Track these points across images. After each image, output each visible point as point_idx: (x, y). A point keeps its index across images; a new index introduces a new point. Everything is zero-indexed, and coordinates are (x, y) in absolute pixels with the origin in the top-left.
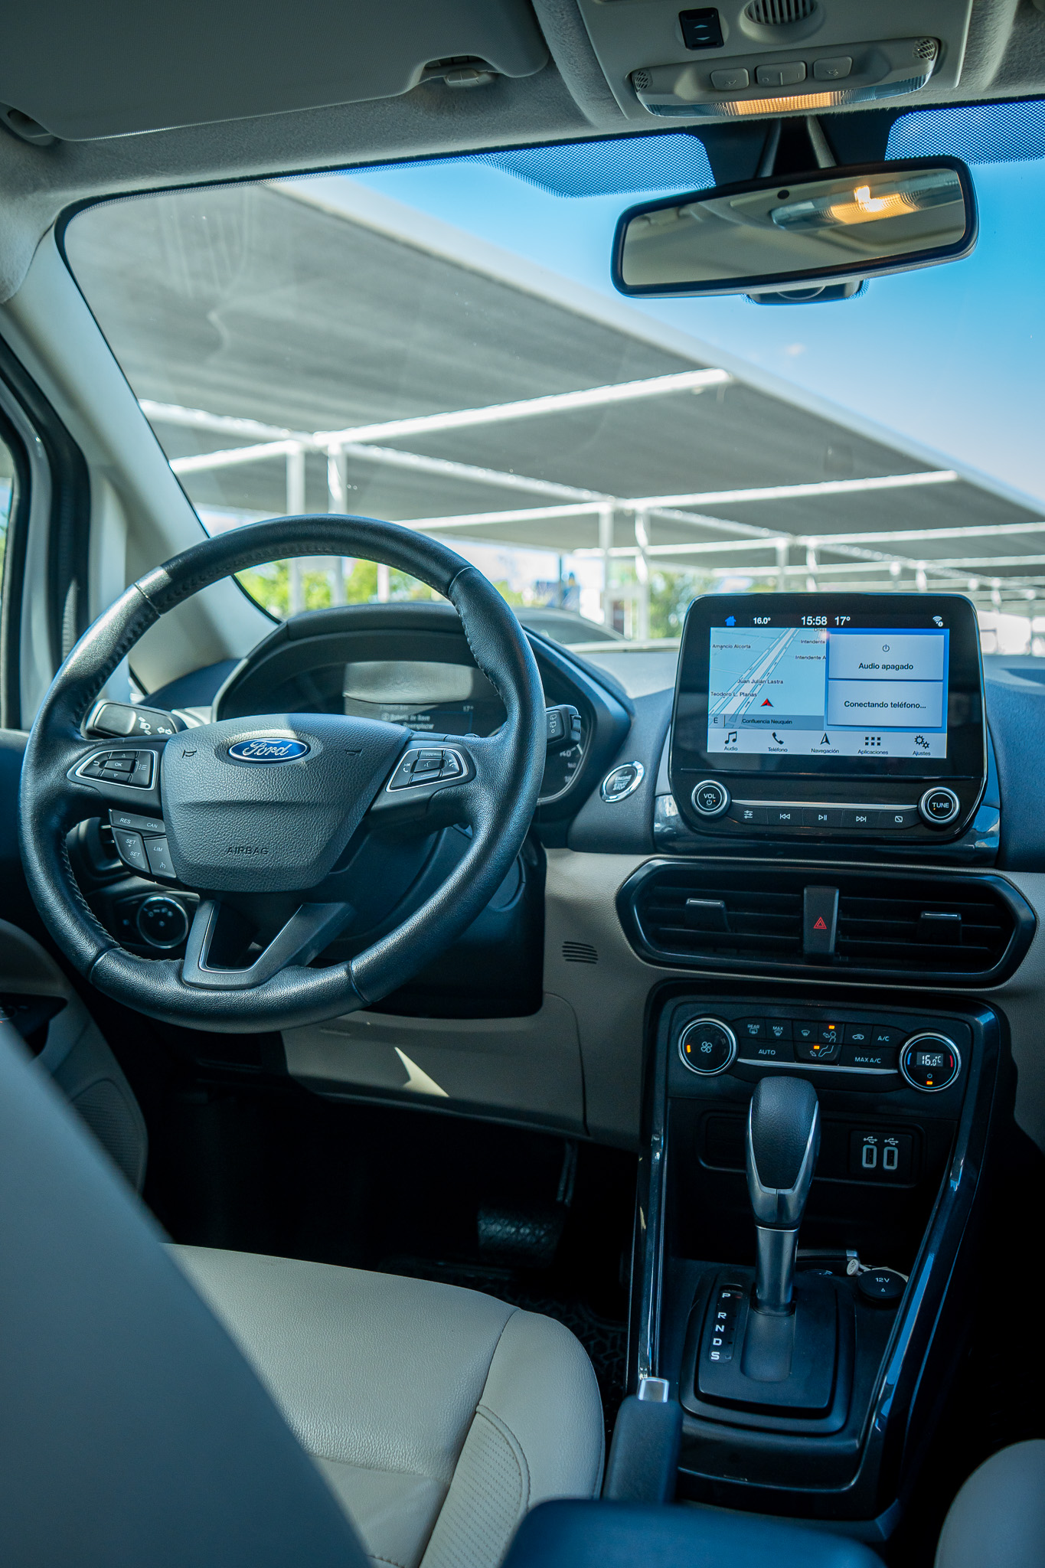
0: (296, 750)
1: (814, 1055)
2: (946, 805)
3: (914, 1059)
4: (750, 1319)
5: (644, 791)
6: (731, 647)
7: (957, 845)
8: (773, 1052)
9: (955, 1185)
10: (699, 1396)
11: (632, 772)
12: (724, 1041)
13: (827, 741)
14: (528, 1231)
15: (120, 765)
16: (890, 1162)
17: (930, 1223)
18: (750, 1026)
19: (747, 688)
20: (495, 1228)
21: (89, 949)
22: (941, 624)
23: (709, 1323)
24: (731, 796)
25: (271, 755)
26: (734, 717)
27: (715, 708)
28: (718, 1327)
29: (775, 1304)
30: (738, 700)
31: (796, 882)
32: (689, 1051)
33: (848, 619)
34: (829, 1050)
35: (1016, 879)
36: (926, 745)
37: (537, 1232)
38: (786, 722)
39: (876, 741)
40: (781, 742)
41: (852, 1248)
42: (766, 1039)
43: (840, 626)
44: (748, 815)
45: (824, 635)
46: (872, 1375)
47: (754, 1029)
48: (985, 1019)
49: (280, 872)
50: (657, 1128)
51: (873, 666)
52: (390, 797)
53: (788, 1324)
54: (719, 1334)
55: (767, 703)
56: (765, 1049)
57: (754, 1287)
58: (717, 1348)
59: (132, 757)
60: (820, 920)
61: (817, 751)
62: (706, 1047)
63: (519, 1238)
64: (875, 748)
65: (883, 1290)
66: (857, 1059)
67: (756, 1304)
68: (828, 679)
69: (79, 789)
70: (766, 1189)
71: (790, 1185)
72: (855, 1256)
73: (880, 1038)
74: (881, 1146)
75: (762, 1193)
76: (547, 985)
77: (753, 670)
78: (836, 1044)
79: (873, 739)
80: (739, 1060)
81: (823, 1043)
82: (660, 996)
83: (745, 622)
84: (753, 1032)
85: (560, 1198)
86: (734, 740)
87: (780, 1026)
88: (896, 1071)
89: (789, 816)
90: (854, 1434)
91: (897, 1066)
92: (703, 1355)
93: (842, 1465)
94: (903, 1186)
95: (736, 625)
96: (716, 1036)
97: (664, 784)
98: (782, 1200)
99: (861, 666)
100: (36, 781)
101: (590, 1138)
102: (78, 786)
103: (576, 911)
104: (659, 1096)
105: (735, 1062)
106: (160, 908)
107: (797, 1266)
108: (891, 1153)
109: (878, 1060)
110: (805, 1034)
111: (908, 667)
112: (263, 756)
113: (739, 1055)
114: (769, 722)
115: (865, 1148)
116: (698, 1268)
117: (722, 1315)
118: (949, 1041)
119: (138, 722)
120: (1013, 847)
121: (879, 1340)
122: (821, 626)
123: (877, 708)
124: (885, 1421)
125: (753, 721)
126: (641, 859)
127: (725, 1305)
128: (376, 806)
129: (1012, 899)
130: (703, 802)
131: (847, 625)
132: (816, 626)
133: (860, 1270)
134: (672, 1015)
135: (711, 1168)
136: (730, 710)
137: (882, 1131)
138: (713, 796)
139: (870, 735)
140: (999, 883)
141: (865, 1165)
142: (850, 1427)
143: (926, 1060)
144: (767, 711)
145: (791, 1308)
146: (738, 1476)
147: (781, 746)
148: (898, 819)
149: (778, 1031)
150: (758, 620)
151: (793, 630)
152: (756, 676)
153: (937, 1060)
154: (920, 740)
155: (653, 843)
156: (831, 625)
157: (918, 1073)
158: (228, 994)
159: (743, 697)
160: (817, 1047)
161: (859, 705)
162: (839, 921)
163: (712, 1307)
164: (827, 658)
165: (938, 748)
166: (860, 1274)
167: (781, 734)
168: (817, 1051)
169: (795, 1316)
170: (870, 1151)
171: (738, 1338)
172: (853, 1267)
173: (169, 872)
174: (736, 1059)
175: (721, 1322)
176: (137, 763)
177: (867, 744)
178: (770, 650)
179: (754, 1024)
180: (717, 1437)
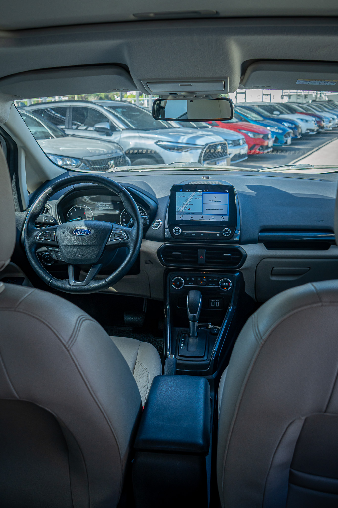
0: (88, 232)
1: (201, 284)
2: (228, 232)
3: (222, 284)
4: (189, 339)
5: (162, 227)
6: (181, 196)
7: (230, 240)
8: (192, 283)
9: (230, 310)
10: (179, 356)
11: (159, 222)
12: (181, 281)
13: (202, 217)
14: (136, 319)
15: (47, 235)
16: (217, 305)
17: (225, 317)
18: (187, 278)
19: (185, 206)
20: (128, 318)
21: (48, 279)
22: (227, 192)
23: (180, 341)
24: (182, 230)
25: (83, 234)
26: (182, 212)
27: (178, 210)
28: (182, 342)
29: (193, 335)
30: (183, 209)
31: (196, 248)
32: (174, 284)
33: (207, 190)
34: (204, 282)
35: (243, 246)
36: (224, 218)
37: (138, 319)
38: (194, 213)
39: (213, 217)
40: (192, 218)
41: (210, 322)
42: (190, 281)
43: (205, 192)
44: (186, 234)
45: (201, 194)
46: (212, 349)
47: (188, 278)
48: (237, 274)
49: (88, 260)
50: (168, 301)
51: (212, 201)
52: (110, 242)
53: (196, 340)
54: (182, 343)
55: (189, 209)
56: (190, 283)
57: (189, 333)
58: (182, 346)
59: (49, 233)
60: (202, 257)
61: (200, 220)
62: (178, 283)
63: (134, 321)
64: (213, 219)
65: (215, 332)
66: (210, 284)
67: (190, 337)
68: (203, 204)
69: (39, 242)
70: (191, 314)
71: (196, 313)
72: (210, 324)
73: (215, 280)
74: (215, 302)
75: (190, 315)
76: (141, 269)
77: (186, 202)
78: (205, 281)
79: (212, 217)
80: (185, 285)
81: (203, 281)
82: (167, 272)
83: (184, 191)
84: (188, 279)
85: (143, 310)
86: (182, 217)
87: (194, 278)
88: (218, 286)
89: (194, 235)
90: (208, 360)
91: (218, 285)
92: (179, 348)
93: (206, 366)
94: (220, 310)
95: (182, 191)
96: (179, 280)
97: (166, 226)
98: (194, 316)
99: (210, 201)
100: (28, 241)
101: (151, 299)
102: (38, 241)
103: (147, 254)
104: (168, 294)
105: (184, 286)
106: (48, 256)
107: (198, 327)
108: (218, 303)
109: (214, 284)
110: (199, 279)
111: (220, 201)
112: (81, 234)
113: (185, 284)
114: (190, 213)
115: (212, 302)
116: (178, 329)
117: (183, 339)
118: (229, 280)
119: (45, 220)
120: (242, 240)
121: (214, 341)
122: (201, 192)
123: (213, 210)
124: (214, 357)
125: (186, 213)
126: (163, 243)
127: (184, 337)
128: (107, 244)
129: (242, 251)
130: (176, 232)
131: (207, 192)
132: (200, 192)
133: (211, 327)
134: (170, 277)
135: (179, 308)
136: (181, 210)
137: (215, 299)
138: (178, 231)
139: (212, 216)
140: (239, 247)
141: (212, 306)
142: (208, 359)
143: (224, 284)
144: (189, 211)
145: (197, 337)
146: (187, 369)
147: (192, 219)
148: (218, 235)
149: (193, 279)
150: (187, 190)
151: (195, 193)
152: (187, 203)
153: (227, 284)
154: (223, 217)
155: (164, 240)
156: (203, 192)
157: (223, 287)
158: (81, 287)
159: (184, 208)
160: (201, 282)
161: (209, 209)
162: (205, 256)
163: (181, 338)
164: (202, 199)
165: (226, 219)
166: (211, 328)
167: (192, 216)
168: (201, 283)
169: (198, 338)
170: (213, 303)
171: (186, 344)
172: (210, 326)
173: (63, 260)
174: (184, 285)
175: (183, 341)
176: (51, 235)
177: (211, 218)
178: (190, 197)
179: (188, 277)
180: (182, 363)
